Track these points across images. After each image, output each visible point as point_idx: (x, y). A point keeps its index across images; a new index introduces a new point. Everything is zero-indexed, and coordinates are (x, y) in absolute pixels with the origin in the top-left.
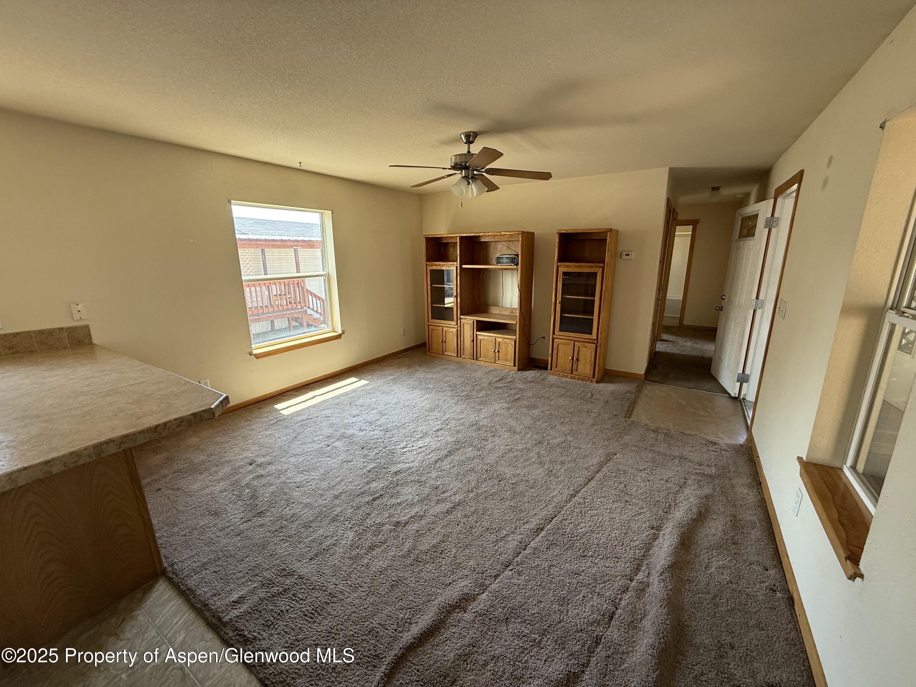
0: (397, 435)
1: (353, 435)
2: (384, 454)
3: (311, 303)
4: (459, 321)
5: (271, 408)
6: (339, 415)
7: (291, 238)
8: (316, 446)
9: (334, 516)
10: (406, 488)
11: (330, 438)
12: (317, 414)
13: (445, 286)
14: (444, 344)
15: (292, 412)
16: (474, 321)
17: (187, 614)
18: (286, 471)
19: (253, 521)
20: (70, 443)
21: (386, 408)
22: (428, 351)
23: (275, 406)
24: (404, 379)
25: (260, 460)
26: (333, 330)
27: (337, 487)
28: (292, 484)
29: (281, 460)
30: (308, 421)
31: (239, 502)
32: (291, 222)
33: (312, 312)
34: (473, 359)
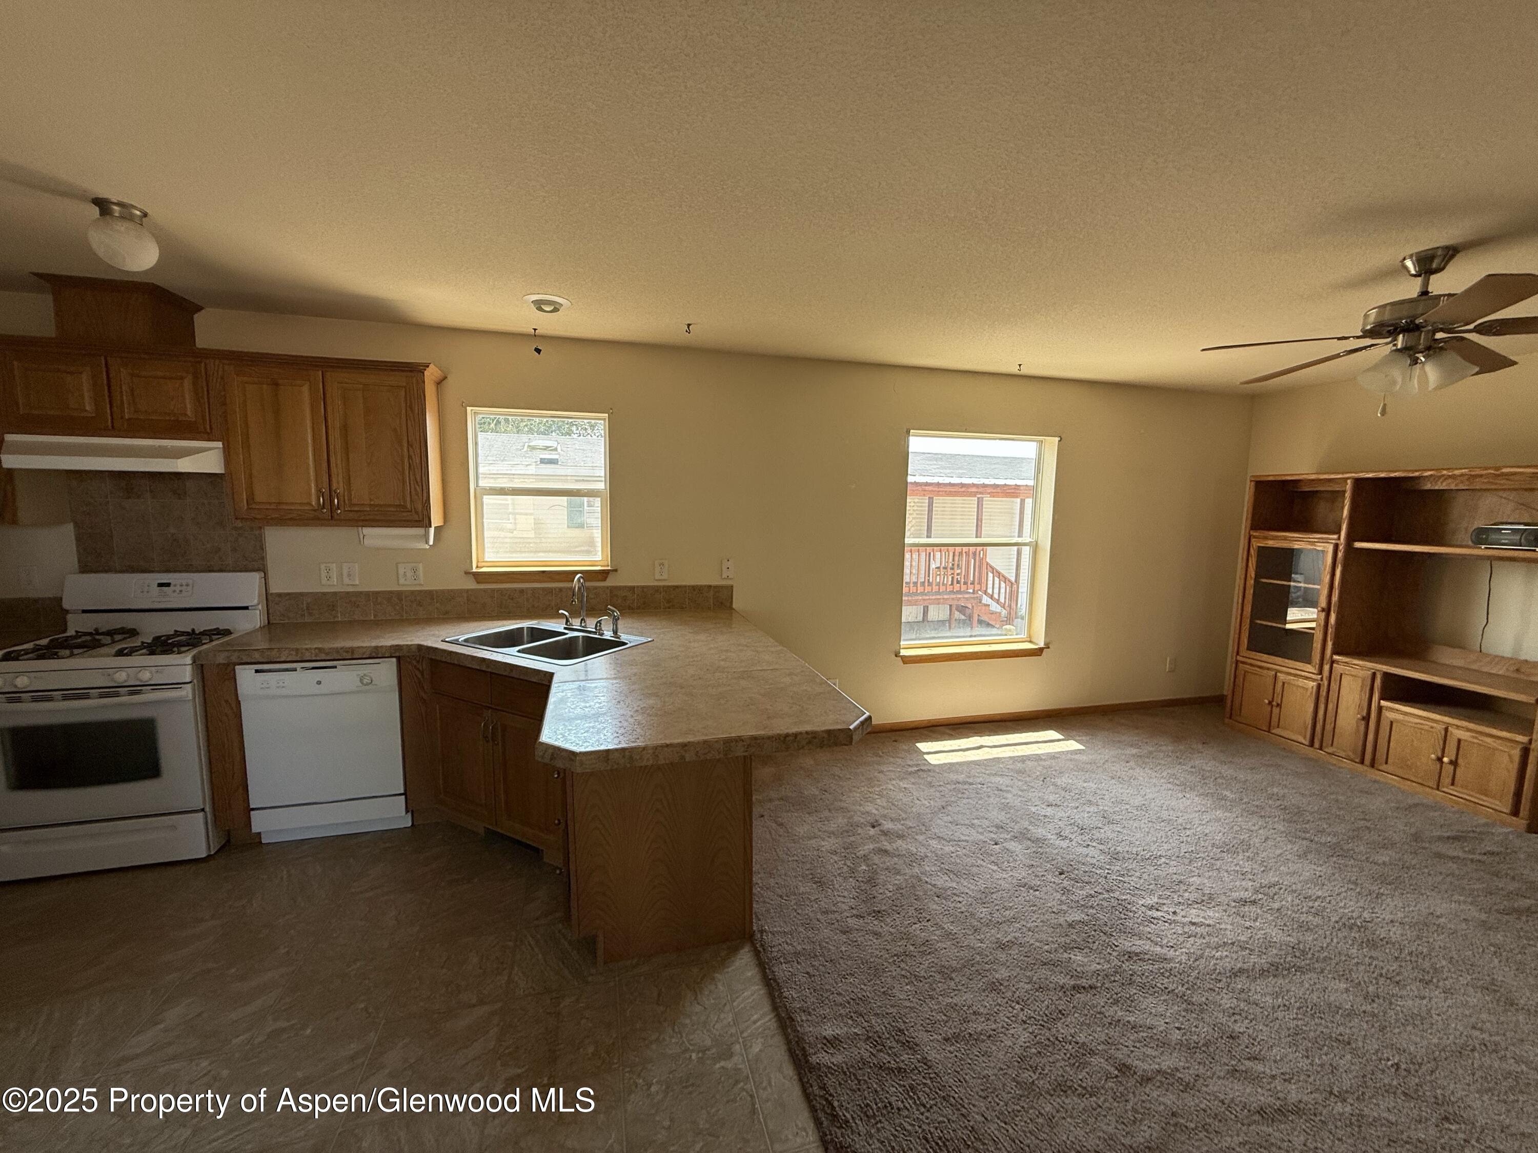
0: (1138, 874)
1: (1045, 840)
2: (1105, 904)
3: (990, 585)
4: (1326, 668)
5: (911, 745)
6: (1020, 793)
7: (976, 481)
8: (975, 836)
9: (994, 980)
10: (1151, 999)
11: (1001, 830)
12: (981, 779)
13: (1292, 584)
14: (1276, 711)
15: (941, 762)
16: (1374, 674)
17: (767, 1019)
18: (923, 859)
19: (866, 921)
20: (704, 728)
21: (1117, 809)
22: (1228, 715)
23: (917, 744)
24: (1163, 762)
25: (888, 825)
26: (1028, 639)
27: (1005, 927)
28: (929, 886)
29: (917, 837)
30: (966, 787)
31: (851, 879)
32: (978, 456)
33: (990, 601)
34: (1362, 762)
